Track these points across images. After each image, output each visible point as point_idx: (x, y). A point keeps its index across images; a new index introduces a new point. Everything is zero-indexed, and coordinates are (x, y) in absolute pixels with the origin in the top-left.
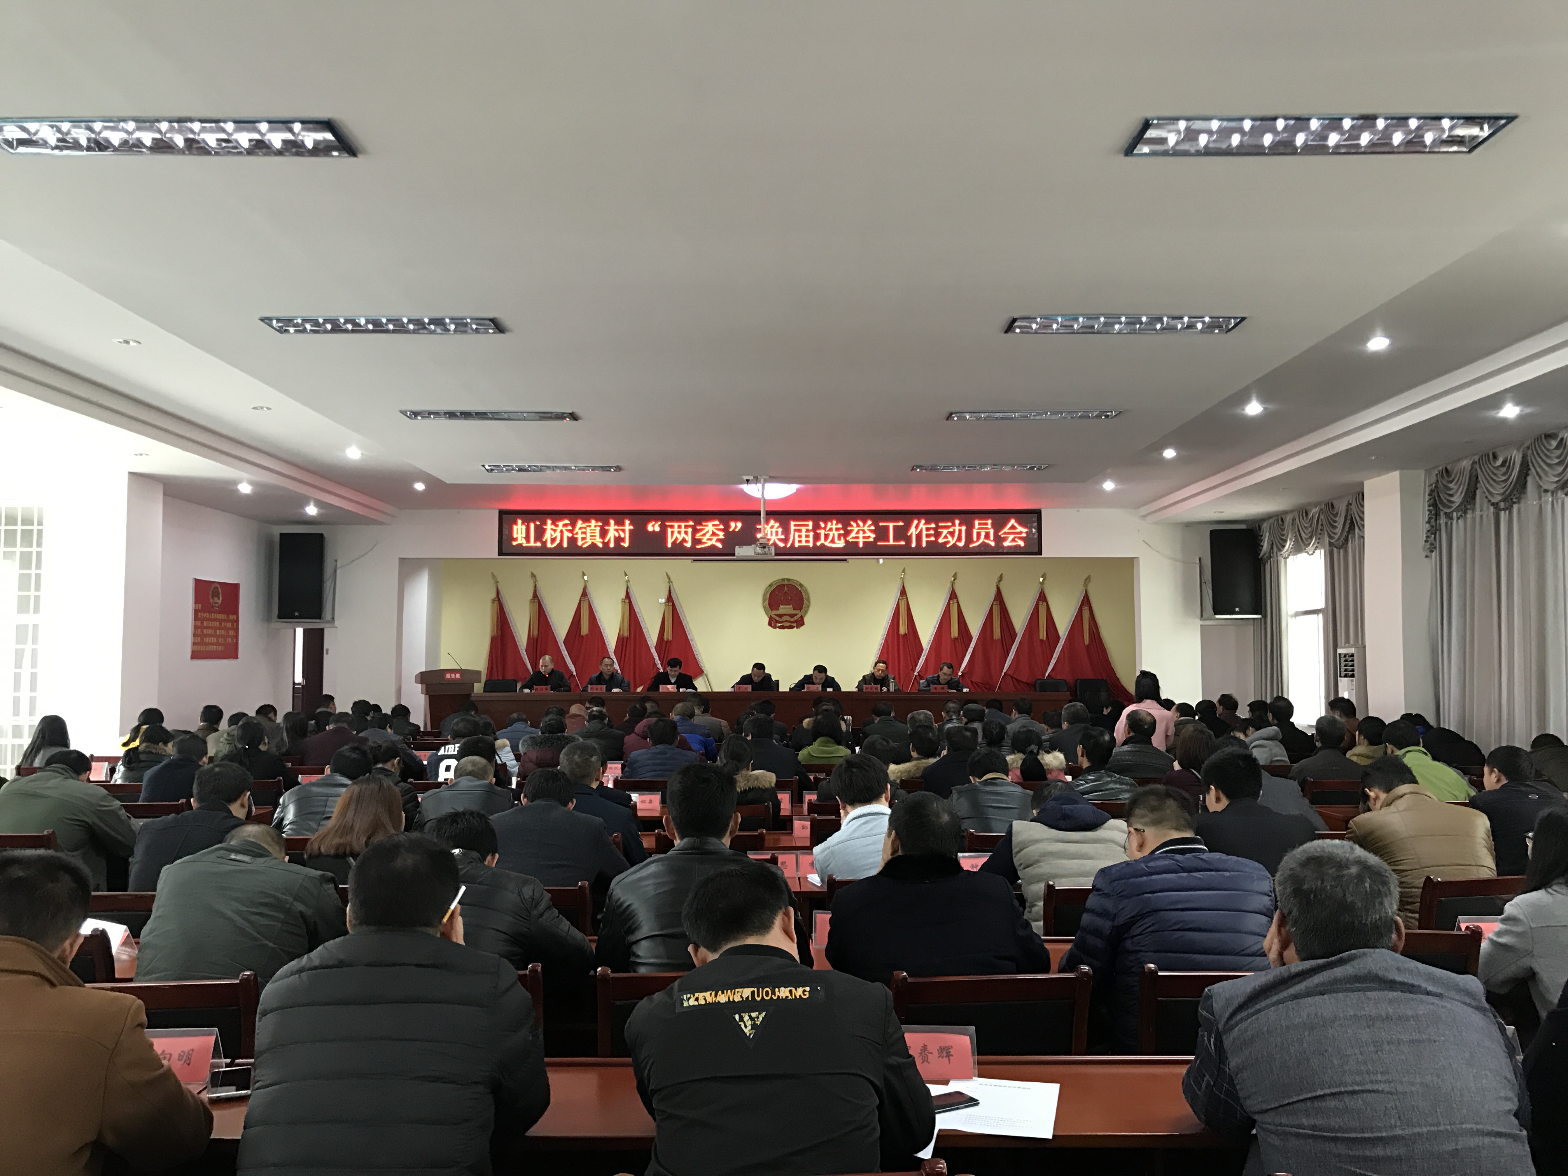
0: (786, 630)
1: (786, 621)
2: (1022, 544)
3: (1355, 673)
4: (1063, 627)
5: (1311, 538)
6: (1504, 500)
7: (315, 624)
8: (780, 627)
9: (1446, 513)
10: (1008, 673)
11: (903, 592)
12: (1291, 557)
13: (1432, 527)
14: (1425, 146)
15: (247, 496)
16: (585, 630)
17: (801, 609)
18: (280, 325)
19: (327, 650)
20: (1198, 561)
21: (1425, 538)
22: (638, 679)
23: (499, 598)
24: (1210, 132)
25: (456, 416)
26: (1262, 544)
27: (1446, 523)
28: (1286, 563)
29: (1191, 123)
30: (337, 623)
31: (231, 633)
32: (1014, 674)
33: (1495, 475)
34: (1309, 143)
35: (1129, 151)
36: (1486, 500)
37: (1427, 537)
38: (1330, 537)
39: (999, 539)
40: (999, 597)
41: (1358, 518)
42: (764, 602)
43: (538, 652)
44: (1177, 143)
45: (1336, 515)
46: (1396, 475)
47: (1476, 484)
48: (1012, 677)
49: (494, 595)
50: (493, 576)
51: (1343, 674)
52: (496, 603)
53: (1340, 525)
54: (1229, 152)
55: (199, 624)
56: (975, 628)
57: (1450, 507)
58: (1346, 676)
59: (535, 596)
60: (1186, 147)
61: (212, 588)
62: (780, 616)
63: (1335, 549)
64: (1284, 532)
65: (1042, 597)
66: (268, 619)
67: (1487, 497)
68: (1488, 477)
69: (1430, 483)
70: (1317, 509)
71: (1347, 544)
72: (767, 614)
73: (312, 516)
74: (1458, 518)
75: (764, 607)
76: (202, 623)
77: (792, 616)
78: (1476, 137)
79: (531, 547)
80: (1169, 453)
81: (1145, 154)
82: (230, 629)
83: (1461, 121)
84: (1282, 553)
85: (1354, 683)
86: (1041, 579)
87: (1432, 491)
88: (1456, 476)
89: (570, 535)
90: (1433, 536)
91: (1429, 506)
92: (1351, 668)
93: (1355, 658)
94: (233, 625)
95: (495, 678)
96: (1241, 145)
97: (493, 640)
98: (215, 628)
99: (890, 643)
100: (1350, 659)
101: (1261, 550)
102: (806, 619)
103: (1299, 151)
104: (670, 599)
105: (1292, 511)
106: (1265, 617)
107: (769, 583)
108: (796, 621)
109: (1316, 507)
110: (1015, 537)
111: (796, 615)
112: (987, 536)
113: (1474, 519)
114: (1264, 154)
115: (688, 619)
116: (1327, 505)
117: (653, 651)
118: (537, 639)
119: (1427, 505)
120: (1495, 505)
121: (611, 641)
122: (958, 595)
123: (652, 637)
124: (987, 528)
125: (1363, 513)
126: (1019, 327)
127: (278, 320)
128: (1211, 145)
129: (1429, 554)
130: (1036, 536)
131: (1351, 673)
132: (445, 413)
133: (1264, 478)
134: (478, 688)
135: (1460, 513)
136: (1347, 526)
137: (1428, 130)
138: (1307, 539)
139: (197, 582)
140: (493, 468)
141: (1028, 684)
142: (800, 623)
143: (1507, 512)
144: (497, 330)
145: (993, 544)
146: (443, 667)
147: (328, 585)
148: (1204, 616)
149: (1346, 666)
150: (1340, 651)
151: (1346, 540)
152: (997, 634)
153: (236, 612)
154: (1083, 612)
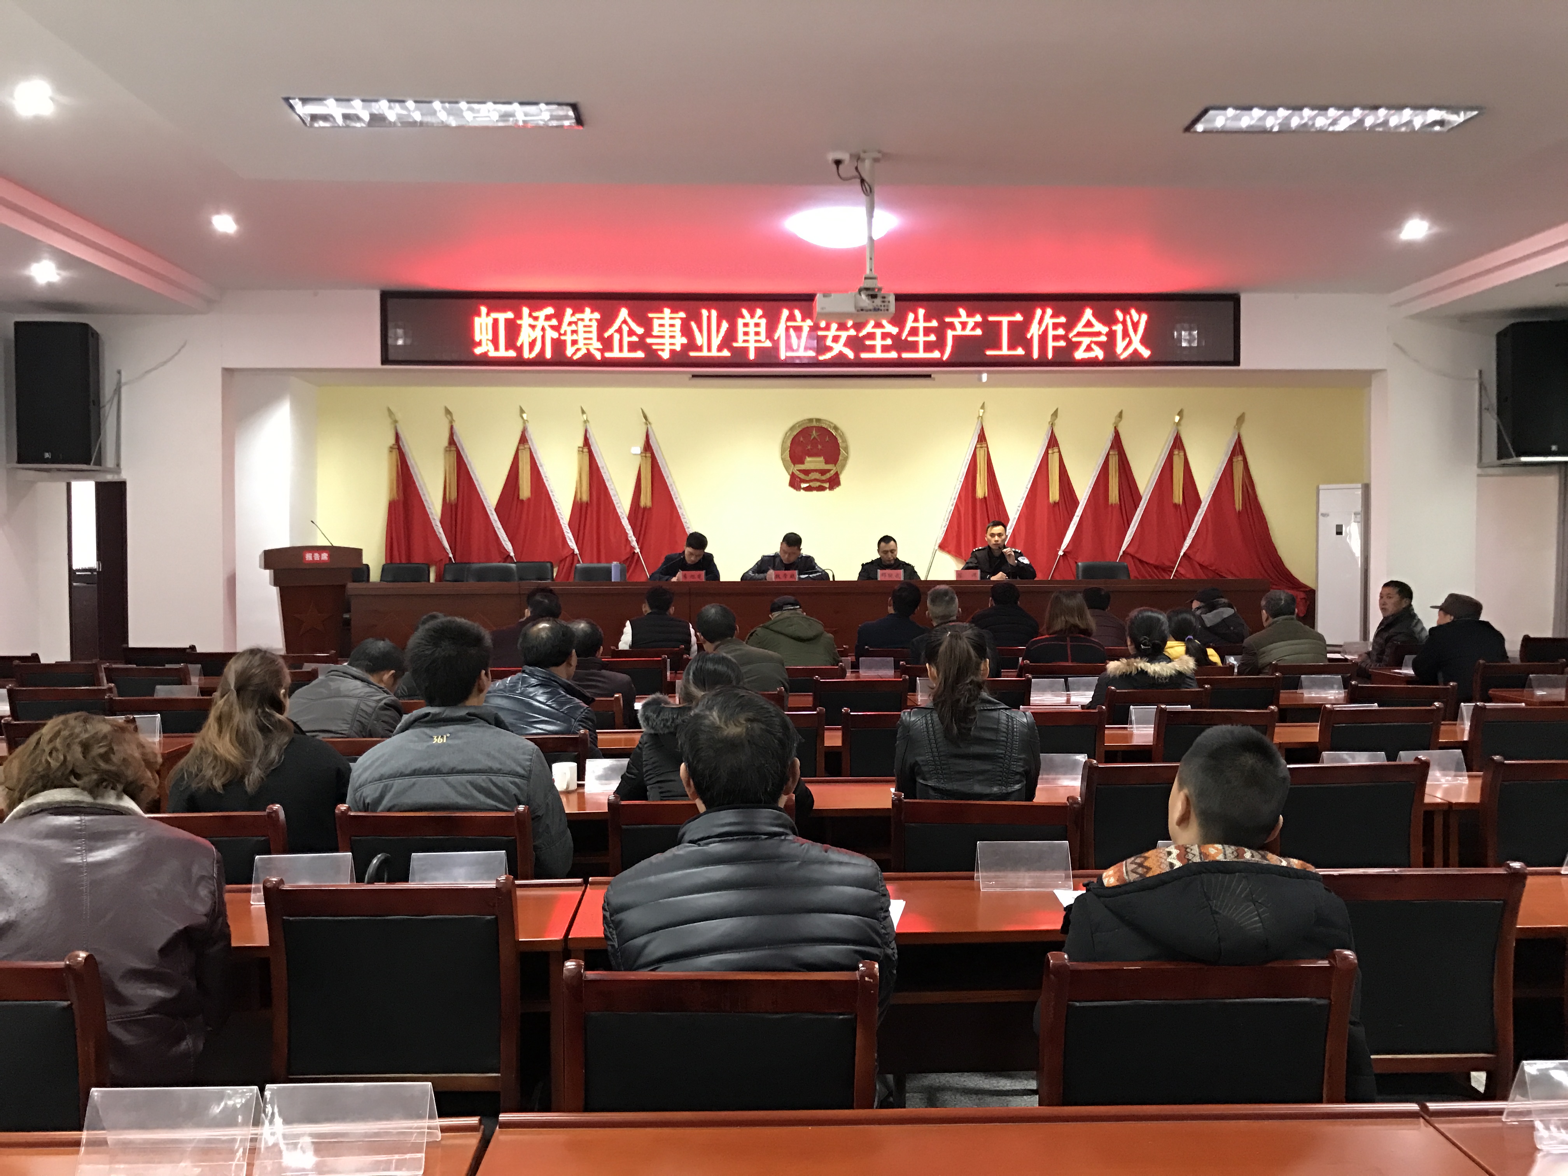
0: (815, 493)
1: (815, 480)
4: (1205, 487)
8: (806, 489)
10: (1129, 551)
11: (982, 438)
16: (525, 492)
17: (835, 462)
23: (399, 446)
32: (1137, 552)
40: (1117, 443)
42: (783, 452)
48: (1134, 557)
49: (392, 441)
52: (396, 452)
56: (1083, 490)
59: (452, 442)
62: (807, 472)
65: (1178, 444)
72: (787, 469)
75: (783, 460)
77: (823, 472)
86: (1177, 418)
97: (392, 507)
99: (962, 512)
102: (842, 478)
104: (648, 447)
107: (791, 424)
108: (829, 480)
111: (829, 471)
117: (625, 523)
118: (456, 505)
121: (564, 509)
122: (1060, 442)
123: (623, 503)
142: (834, 483)
148: (1483, 461)
152: (1114, 496)
154: (1235, 464)
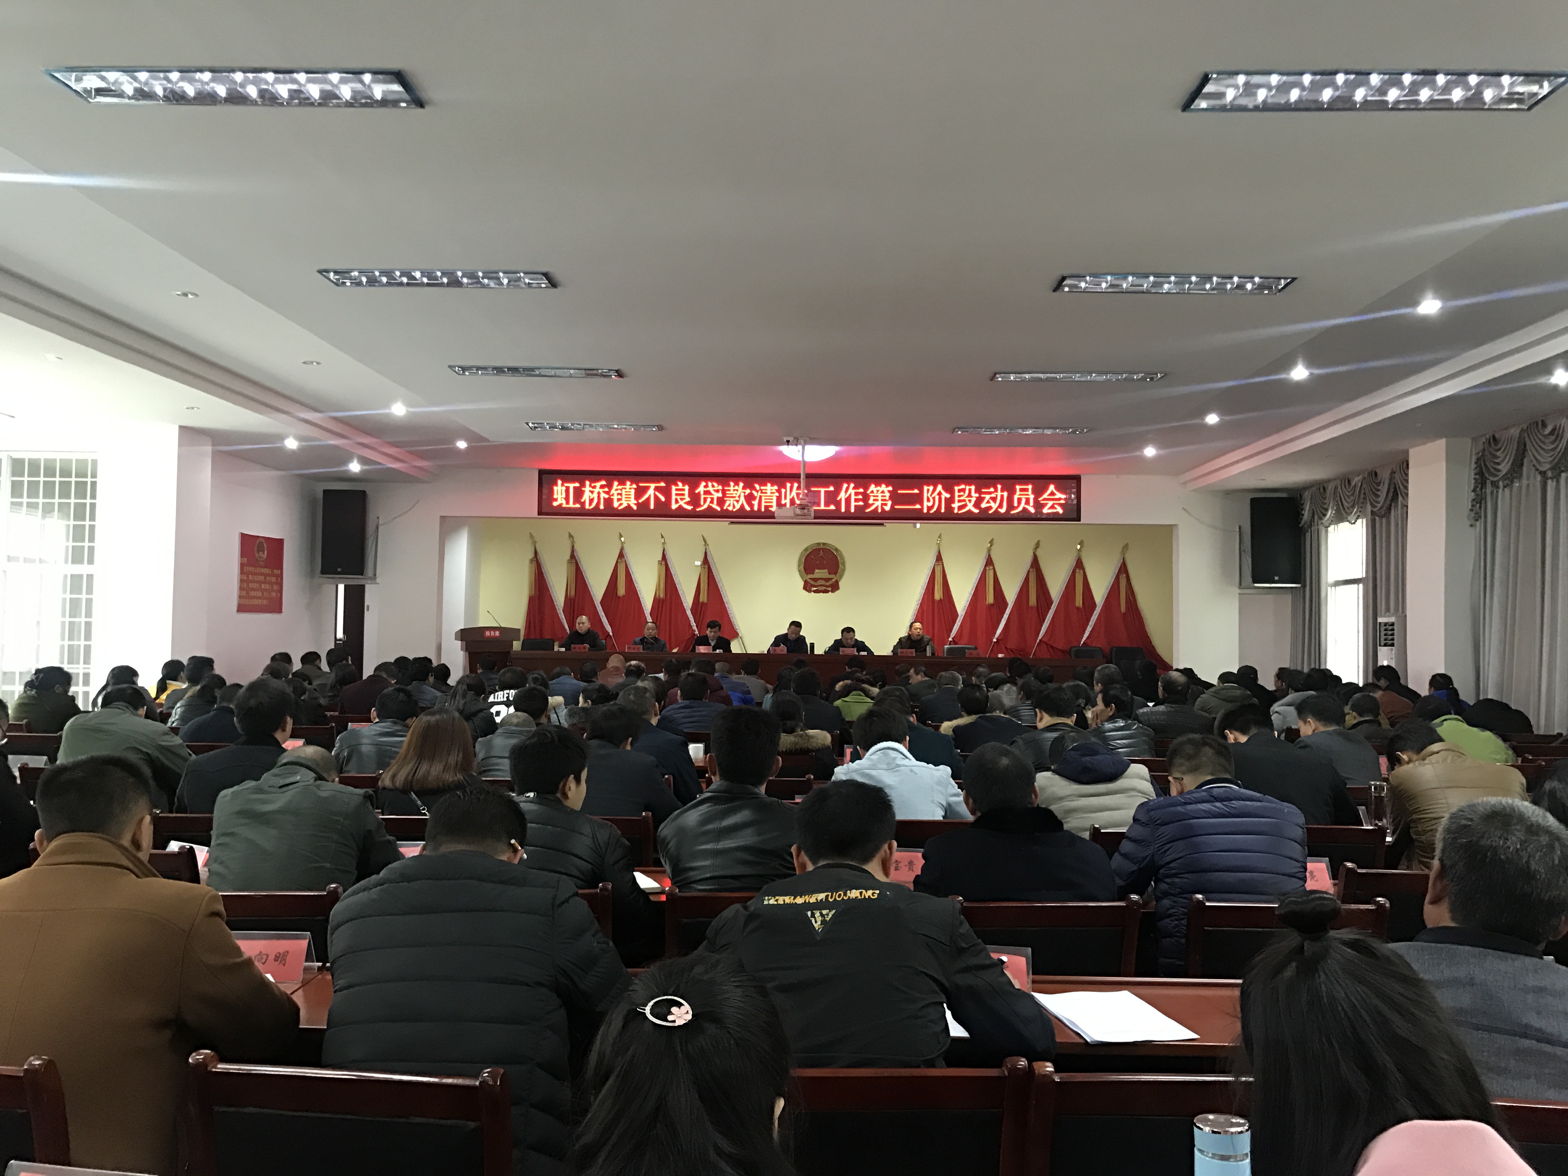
0: (821, 594)
1: (822, 585)
2: (1061, 511)
3: (1395, 642)
4: (1099, 594)
5: (1353, 507)
6: (1551, 469)
7: (355, 580)
8: (815, 592)
9: (1492, 482)
10: (1043, 639)
11: (939, 558)
12: (1332, 527)
13: (1477, 495)
14: (1485, 104)
15: (293, 452)
16: (621, 591)
17: (836, 574)
18: (337, 277)
19: (368, 607)
20: (1238, 530)
21: (1470, 507)
22: (673, 639)
23: (537, 558)
24: (1269, 88)
25: (504, 372)
26: (1303, 512)
27: (1492, 493)
28: (1327, 532)
29: (1250, 78)
30: (378, 580)
31: (276, 587)
32: (1049, 640)
33: (1544, 443)
34: (1369, 98)
35: (1187, 106)
36: (1534, 469)
37: (1473, 506)
38: (1373, 506)
39: (1039, 506)
40: (1035, 563)
41: (1401, 487)
42: (799, 566)
43: (576, 612)
44: (1234, 99)
45: (1378, 484)
46: (1442, 443)
47: (1523, 453)
48: (1046, 643)
49: (532, 555)
50: (531, 536)
51: (1383, 642)
52: (534, 564)
53: (1383, 495)
54: (1287, 108)
55: (245, 578)
56: (1011, 595)
57: (1497, 476)
58: (1385, 645)
59: (573, 556)
60: (1243, 101)
61: (258, 542)
62: (815, 580)
63: (1377, 518)
64: (1326, 501)
65: (1079, 564)
66: (311, 574)
67: (1534, 466)
68: (1536, 445)
69: (1477, 451)
70: (1360, 477)
71: (1390, 513)
72: (802, 578)
73: (356, 474)
74: (1505, 487)
75: (799, 571)
76: (248, 577)
77: (827, 580)
78: (1536, 94)
79: (570, 508)
80: (1212, 419)
81: (1203, 109)
82: (275, 583)
83: (1521, 78)
84: (1323, 521)
85: (1393, 652)
86: (1079, 547)
87: (1478, 459)
88: (1503, 445)
89: (607, 496)
90: (1478, 505)
91: (1476, 474)
92: (1390, 637)
93: (1395, 627)
94: (277, 580)
95: (532, 637)
96: (1300, 101)
97: (531, 600)
98: (260, 582)
99: (925, 608)
100: (1391, 628)
101: (1302, 519)
102: (841, 584)
103: (1358, 106)
104: (706, 561)
105: (1334, 479)
106: (1304, 586)
107: (805, 546)
108: (831, 586)
109: (1358, 476)
110: (1054, 504)
111: (832, 579)
112: (1027, 502)
113: (1520, 487)
114: (1322, 109)
115: (724, 582)
116: (1370, 474)
117: (689, 613)
118: (574, 600)
119: (1473, 473)
120: (1543, 474)
121: (647, 602)
122: (995, 562)
123: (688, 600)
124: (1028, 495)
125: (1407, 481)
126: (1068, 286)
127: (336, 272)
128: (1269, 101)
129: (1473, 522)
130: (1075, 502)
131: (1390, 642)
132: (494, 368)
133: (1306, 446)
134: (517, 645)
135: (1506, 482)
136: (1391, 495)
137: (1488, 87)
138: (1348, 508)
139: (244, 537)
140: (536, 425)
141: (1063, 651)
142: (835, 587)
143: (1555, 480)
144: (550, 285)
145: (1032, 510)
146: (481, 624)
147: (370, 542)
148: (1243, 584)
149: (1385, 635)
150: (1380, 620)
151: (1389, 509)
152: (1033, 601)
153: (281, 569)
154: (1120, 579)
